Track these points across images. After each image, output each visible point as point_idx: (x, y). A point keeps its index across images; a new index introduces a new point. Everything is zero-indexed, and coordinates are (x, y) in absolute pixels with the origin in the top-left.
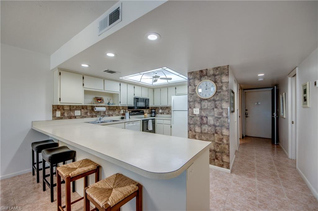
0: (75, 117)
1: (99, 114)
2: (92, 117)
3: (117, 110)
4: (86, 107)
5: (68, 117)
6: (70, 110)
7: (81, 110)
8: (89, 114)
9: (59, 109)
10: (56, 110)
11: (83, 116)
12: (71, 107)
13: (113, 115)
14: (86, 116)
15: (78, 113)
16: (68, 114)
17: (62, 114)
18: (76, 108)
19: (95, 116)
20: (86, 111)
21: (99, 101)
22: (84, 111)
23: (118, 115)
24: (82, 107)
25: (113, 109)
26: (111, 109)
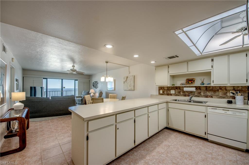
0: (171, 95)
1: (193, 93)
2: (185, 96)
3: (220, 90)
4: (179, 87)
5: (166, 94)
6: (168, 89)
7: (175, 90)
8: (182, 93)
9: (161, 89)
10: (160, 90)
11: (177, 95)
12: (169, 88)
13: (213, 97)
14: (179, 95)
15: (173, 92)
16: (166, 92)
17: (163, 92)
18: (172, 88)
19: (187, 95)
20: (179, 90)
21: (190, 82)
22: (177, 91)
23: (224, 98)
24: (176, 88)
25: (213, 90)
26: (210, 90)
